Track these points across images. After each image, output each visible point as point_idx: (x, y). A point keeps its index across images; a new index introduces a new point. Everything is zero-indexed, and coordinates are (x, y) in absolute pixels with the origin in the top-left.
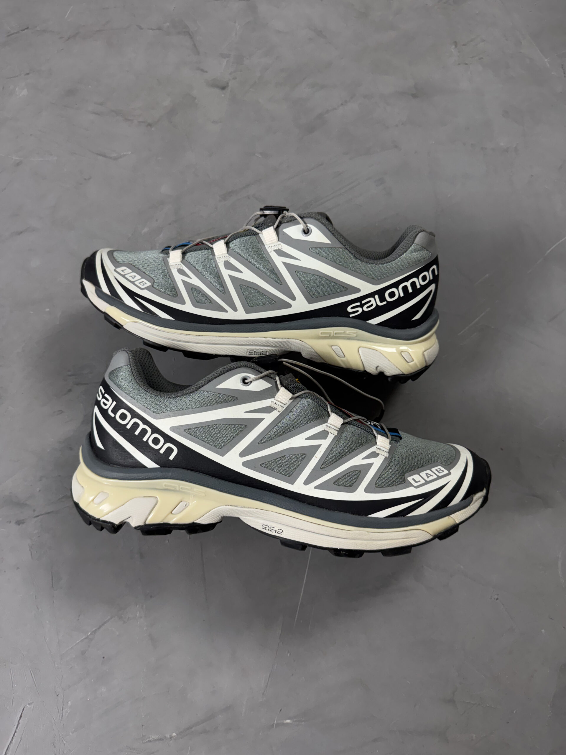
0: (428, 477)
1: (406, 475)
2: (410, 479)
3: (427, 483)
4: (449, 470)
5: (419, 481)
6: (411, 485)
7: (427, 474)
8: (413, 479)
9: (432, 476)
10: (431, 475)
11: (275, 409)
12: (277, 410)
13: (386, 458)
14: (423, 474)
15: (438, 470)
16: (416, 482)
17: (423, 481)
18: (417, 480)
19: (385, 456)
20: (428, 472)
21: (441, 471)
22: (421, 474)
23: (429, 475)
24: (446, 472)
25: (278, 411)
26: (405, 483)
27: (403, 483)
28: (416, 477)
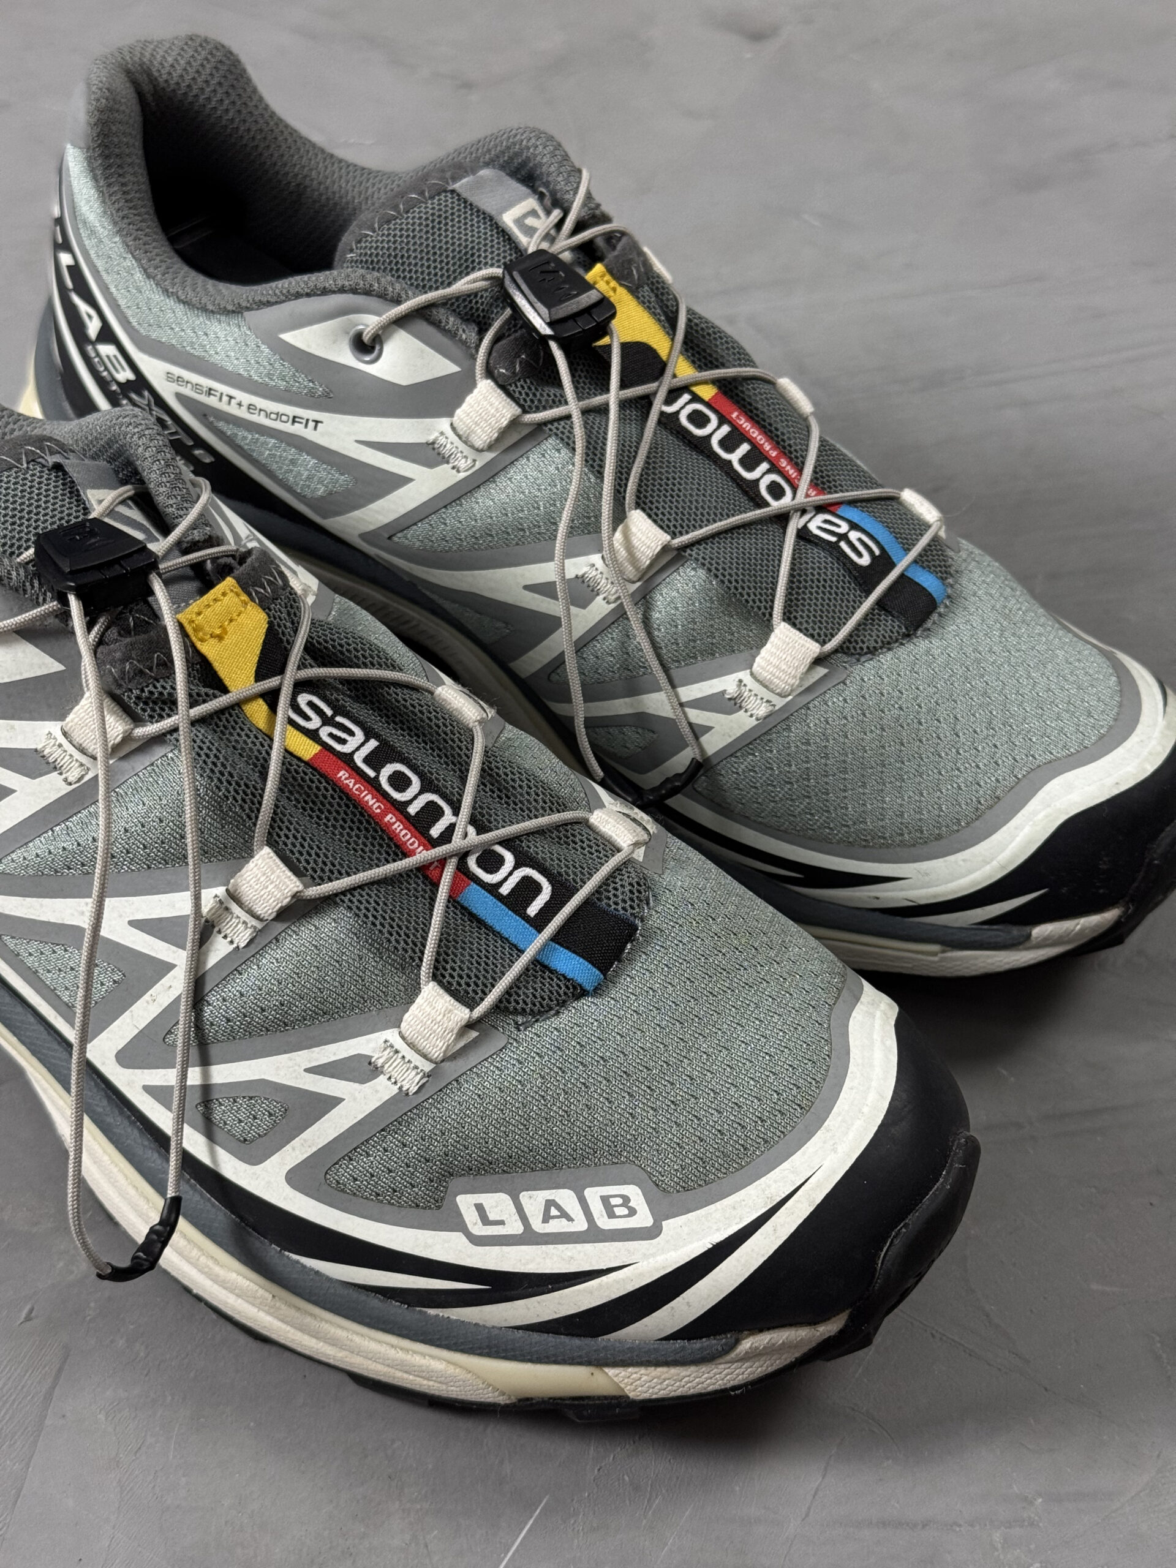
0: (547, 1218)
1: (455, 1183)
2: (466, 1203)
3: (529, 1237)
4: (660, 1216)
5: (501, 1223)
6: (457, 1224)
7: (550, 1204)
8: (480, 1208)
9: (570, 1219)
10: (564, 1215)
11: (55, 768)
12: (61, 774)
13: (403, 1094)
14: (534, 1201)
15: (614, 1201)
16: (485, 1221)
17: (515, 1227)
18: (492, 1217)
19: (400, 1088)
20: (566, 1198)
21: (619, 1211)
22: (524, 1197)
23: (554, 1212)
24: (644, 1218)
25: (66, 780)
26: (436, 1212)
27: (430, 1208)
28: (498, 1204)
